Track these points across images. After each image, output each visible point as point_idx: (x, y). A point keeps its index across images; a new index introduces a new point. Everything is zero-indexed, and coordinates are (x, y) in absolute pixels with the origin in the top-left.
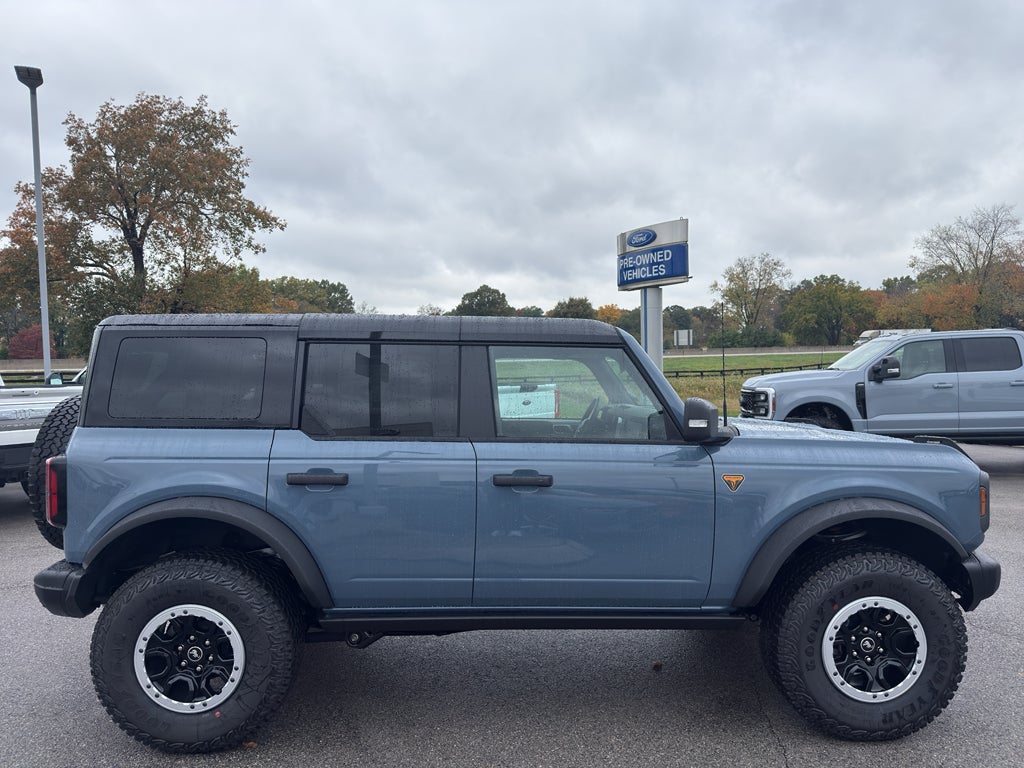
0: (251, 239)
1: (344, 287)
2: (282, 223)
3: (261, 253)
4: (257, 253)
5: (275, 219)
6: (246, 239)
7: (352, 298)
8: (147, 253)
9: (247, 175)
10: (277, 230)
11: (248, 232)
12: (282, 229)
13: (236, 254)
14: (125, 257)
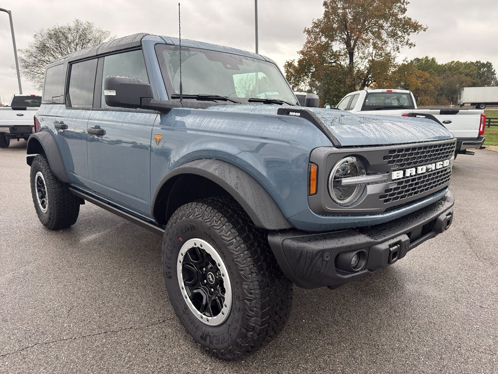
0: (408, 40)
1: (490, 64)
2: (425, 27)
3: (412, 48)
4: (410, 47)
5: (420, 26)
6: (406, 40)
7: (494, 71)
8: (356, 54)
9: (409, 3)
10: (422, 32)
11: (406, 37)
12: (425, 30)
13: (397, 50)
14: (347, 57)
